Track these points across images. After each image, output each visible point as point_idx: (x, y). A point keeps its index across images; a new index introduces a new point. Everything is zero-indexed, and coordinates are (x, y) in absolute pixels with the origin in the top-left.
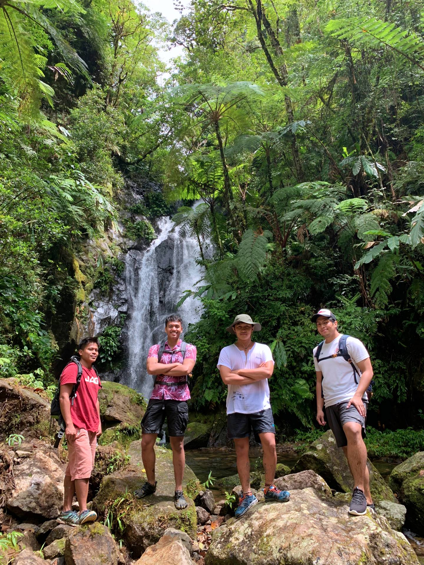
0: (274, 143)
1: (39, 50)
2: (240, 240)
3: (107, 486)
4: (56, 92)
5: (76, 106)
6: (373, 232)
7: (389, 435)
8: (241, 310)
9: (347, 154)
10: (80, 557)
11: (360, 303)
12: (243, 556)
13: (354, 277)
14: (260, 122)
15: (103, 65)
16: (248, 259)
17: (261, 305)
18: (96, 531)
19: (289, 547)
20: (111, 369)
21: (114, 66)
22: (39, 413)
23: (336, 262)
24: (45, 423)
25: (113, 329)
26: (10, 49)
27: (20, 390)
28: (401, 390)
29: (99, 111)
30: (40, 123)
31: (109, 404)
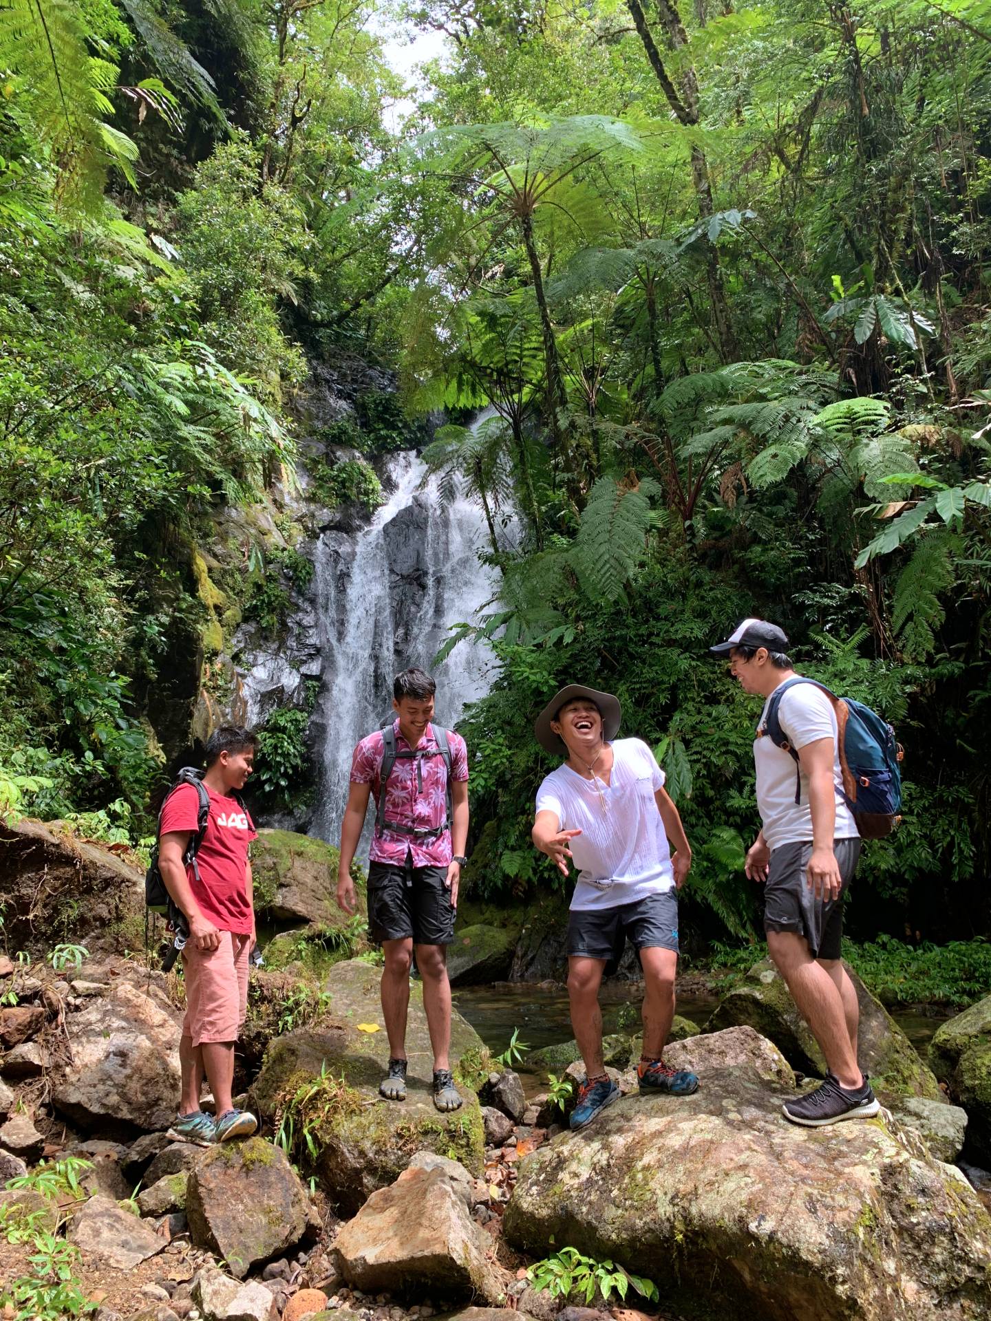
0: (665, 267)
1: (98, 48)
2: (582, 504)
3: (280, 1059)
4: (143, 153)
5: (189, 183)
6: (900, 477)
7: (929, 955)
8: (585, 668)
9: (841, 290)
10: (220, 1213)
11: (867, 650)
12: (588, 1213)
13: (855, 589)
14: (632, 217)
15: (251, 83)
16: (603, 549)
17: (632, 657)
18: (255, 1156)
19: (695, 1193)
20: (286, 807)
21: (278, 85)
22: (120, 897)
23: (811, 555)
24: (135, 919)
25: (289, 716)
26: (30, 46)
27: (77, 846)
28: (961, 851)
29: (245, 198)
30: (105, 225)
31: (283, 880)
